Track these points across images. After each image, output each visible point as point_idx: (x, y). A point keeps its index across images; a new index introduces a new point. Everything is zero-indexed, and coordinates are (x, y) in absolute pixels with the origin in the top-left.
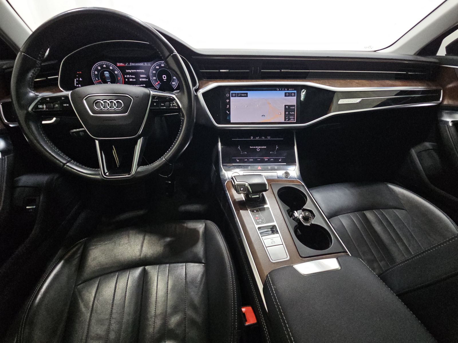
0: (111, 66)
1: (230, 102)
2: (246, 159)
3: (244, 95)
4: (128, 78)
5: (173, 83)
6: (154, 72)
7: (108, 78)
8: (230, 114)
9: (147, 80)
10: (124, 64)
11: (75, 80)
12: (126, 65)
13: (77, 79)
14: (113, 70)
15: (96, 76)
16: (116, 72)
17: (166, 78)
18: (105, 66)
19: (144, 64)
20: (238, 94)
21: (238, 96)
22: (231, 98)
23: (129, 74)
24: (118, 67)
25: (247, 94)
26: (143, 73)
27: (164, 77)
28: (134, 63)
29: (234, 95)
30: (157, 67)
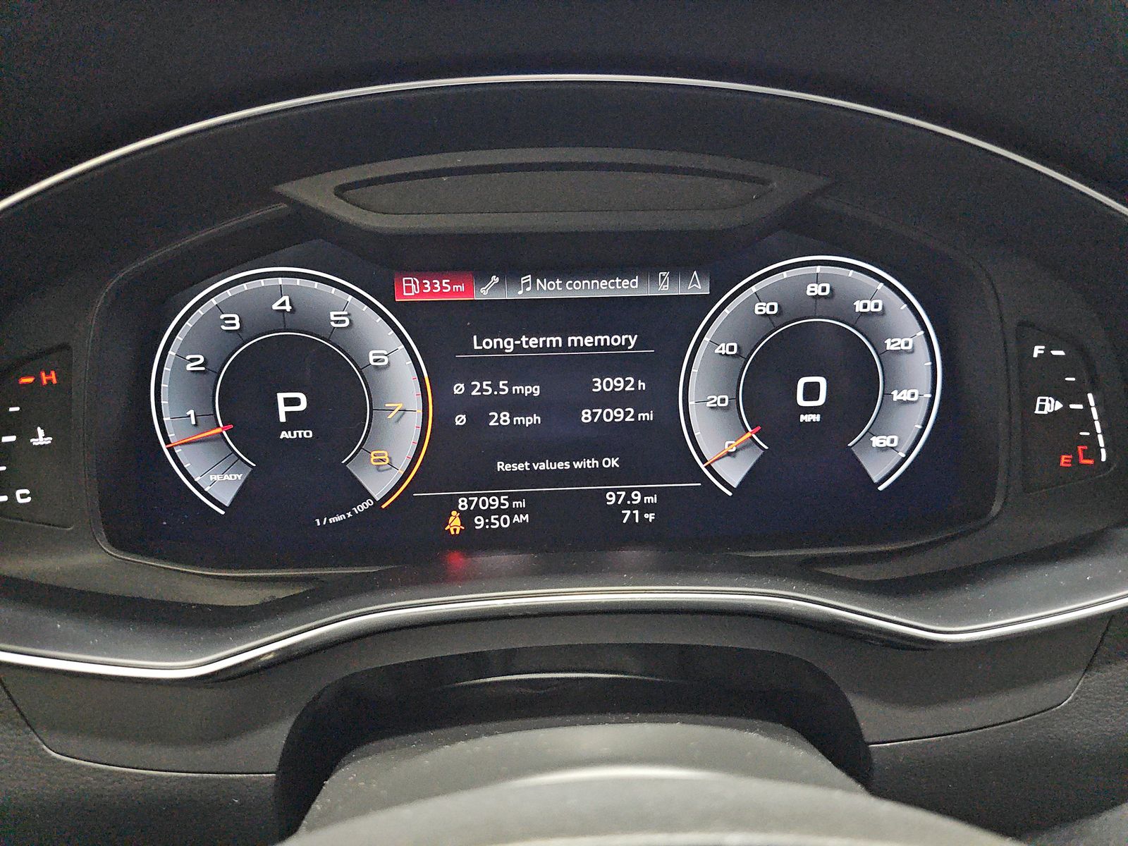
9: (647, 416)
10: (461, 287)
12: (485, 290)
17: (820, 402)
24: (407, 312)
27: (812, 392)
28: (552, 278)
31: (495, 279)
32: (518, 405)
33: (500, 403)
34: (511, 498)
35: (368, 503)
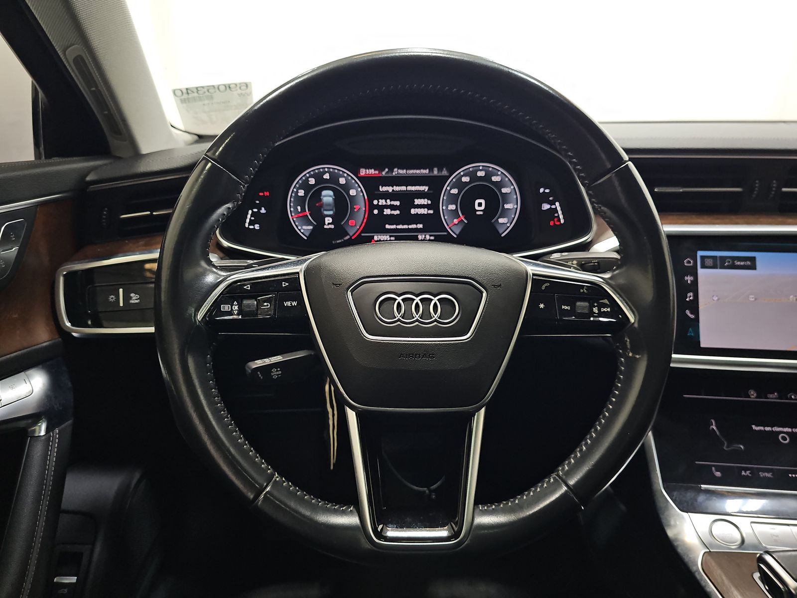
0: (344, 177)
1: (695, 282)
2: (746, 469)
3: (742, 263)
4: (381, 208)
5: (501, 220)
6: (455, 191)
7: (328, 208)
8: (697, 319)
9: (431, 212)
10: (377, 172)
11: (250, 212)
12: (384, 173)
13: (255, 210)
14: (347, 187)
15: (300, 201)
16: (353, 192)
17: (483, 207)
18: (327, 176)
19: (431, 170)
20: (723, 259)
21: (723, 267)
22: (701, 272)
23: (386, 196)
24: (361, 179)
25: (753, 260)
26: (421, 195)
27: (480, 205)
28: (403, 169)
29: (709, 262)
30: (466, 179)
31: (387, 170)
32: (393, 207)
33: (387, 207)
34: (390, 236)
35: (348, 237)
